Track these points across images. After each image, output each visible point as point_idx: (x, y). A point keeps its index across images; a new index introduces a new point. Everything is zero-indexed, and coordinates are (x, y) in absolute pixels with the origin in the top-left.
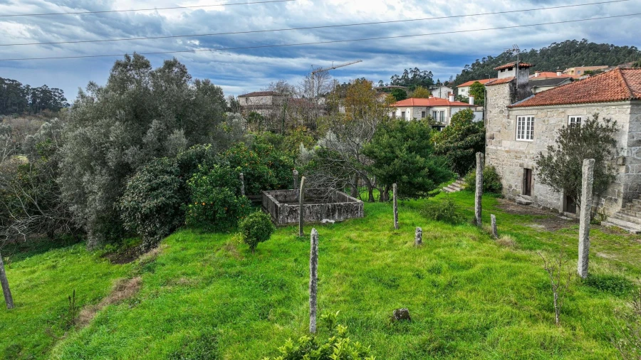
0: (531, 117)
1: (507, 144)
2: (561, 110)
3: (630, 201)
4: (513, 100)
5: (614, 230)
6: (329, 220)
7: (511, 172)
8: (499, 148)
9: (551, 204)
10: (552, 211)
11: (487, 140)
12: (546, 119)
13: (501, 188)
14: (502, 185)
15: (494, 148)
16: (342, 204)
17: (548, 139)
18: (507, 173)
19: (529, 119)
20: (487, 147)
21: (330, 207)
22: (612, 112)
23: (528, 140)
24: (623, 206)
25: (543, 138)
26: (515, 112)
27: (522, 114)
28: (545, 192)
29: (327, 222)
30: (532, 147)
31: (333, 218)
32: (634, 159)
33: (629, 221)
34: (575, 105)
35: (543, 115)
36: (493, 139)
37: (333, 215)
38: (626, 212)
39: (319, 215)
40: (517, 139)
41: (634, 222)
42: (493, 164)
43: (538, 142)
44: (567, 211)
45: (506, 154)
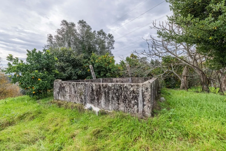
6: (93, 106)
16: (110, 84)
21: (94, 88)
29: (91, 109)
31: (99, 104)
37: (98, 100)
39: (83, 97)
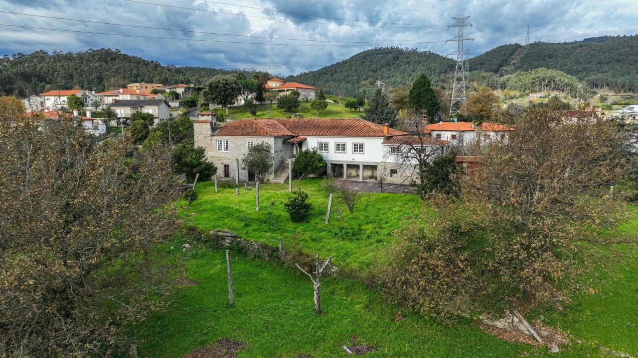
0: (226, 140)
1: (211, 153)
2: (243, 138)
3: (276, 173)
4: (213, 132)
5: (276, 184)
9: (242, 179)
10: (243, 182)
12: (235, 142)
17: (237, 151)
19: (224, 141)
22: (267, 140)
23: (225, 151)
24: (275, 175)
25: (234, 150)
26: (215, 138)
27: (220, 139)
30: (228, 155)
32: (276, 157)
34: (250, 136)
35: (233, 140)
38: (276, 177)
40: (218, 151)
41: (280, 180)
43: (231, 152)
44: (250, 181)
45: (211, 159)
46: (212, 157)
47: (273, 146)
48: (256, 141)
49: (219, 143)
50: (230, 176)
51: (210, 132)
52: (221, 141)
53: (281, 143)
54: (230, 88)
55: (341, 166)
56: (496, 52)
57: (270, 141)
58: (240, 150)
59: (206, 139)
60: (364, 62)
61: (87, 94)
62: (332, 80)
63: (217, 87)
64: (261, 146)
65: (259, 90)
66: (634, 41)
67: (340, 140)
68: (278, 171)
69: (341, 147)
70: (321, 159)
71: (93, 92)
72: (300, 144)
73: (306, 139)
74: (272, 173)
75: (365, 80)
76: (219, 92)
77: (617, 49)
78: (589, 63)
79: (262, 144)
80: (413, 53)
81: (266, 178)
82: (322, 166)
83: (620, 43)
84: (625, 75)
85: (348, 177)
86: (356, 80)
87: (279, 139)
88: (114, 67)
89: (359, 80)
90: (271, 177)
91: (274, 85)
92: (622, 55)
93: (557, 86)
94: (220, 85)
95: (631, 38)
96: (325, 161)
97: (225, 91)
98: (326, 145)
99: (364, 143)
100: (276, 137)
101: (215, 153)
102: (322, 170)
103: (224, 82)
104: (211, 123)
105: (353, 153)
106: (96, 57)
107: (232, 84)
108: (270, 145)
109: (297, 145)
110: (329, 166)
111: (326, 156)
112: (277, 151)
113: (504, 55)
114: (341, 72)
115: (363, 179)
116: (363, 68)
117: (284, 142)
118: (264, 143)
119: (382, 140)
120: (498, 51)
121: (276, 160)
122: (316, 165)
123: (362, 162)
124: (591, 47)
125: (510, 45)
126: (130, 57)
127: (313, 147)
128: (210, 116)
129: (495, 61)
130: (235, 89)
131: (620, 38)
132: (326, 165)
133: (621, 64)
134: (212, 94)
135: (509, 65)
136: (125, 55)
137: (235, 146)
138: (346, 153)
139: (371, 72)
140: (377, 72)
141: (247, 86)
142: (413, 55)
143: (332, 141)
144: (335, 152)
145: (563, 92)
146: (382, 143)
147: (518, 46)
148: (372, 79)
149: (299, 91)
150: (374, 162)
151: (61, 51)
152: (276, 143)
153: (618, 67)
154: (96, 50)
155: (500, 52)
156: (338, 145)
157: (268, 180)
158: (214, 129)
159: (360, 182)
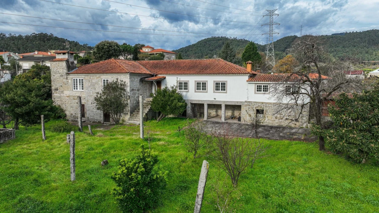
0: (81, 79)
1: (67, 93)
2: (98, 76)
3: (132, 113)
4: (69, 70)
5: (131, 125)
7: (71, 107)
8: (62, 95)
9: (97, 120)
10: (98, 123)
11: (53, 91)
12: (90, 80)
13: (66, 116)
14: (66, 114)
15: (58, 95)
17: (92, 89)
18: (69, 107)
19: (80, 80)
20: (53, 95)
22: (122, 78)
23: (80, 90)
24: (130, 116)
25: (89, 89)
26: (71, 77)
27: (76, 77)
28: (93, 115)
30: (84, 93)
32: (132, 96)
33: (134, 121)
34: (105, 74)
35: (88, 78)
36: (57, 90)
38: (132, 117)
40: (73, 90)
41: (136, 121)
42: (59, 104)
43: (87, 91)
44: (105, 122)
45: (67, 98)
46: (68, 97)
47: (129, 84)
48: (111, 78)
49: (74, 82)
50: (85, 116)
51: (65, 71)
52: (77, 80)
53: (139, 81)
54: (113, 50)
55: (201, 106)
56: (283, 40)
57: (125, 79)
58: (95, 89)
59: (62, 78)
60: (205, 45)
61: (12, 55)
62: (186, 55)
63: (103, 48)
64: (115, 83)
65: (136, 53)
66: (363, 35)
67: (201, 78)
68: (134, 111)
69: (201, 86)
70: (180, 98)
71: (17, 54)
72: (159, 83)
73: (165, 78)
74: (127, 113)
75: (206, 55)
76: (104, 52)
77: (353, 39)
78: (337, 47)
79: (117, 82)
80: (234, 40)
81: (121, 118)
82: (181, 106)
83: (355, 36)
84: (359, 54)
85: (209, 117)
86: (201, 56)
87: (135, 77)
88: (49, 44)
89: (202, 55)
90: (127, 118)
91: (147, 50)
92: (356, 43)
93: (321, 60)
94: (105, 47)
95: (361, 33)
96: (185, 100)
97: (109, 51)
98: (186, 84)
99: (227, 81)
100: (132, 74)
101: (71, 92)
102: (182, 110)
103: (109, 45)
104: (67, 61)
105: (214, 92)
106: (37, 38)
107: (114, 46)
108: (125, 82)
109: (156, 84)
110: (189, 105)
111: (186, 95)
112: (133, 90)
113: (288, 42)
114: (191, 51)
115: (225, 120)
116: (205, 49)
117: (142, 81)
118: (119, 81)
119: (246, 78)
120: (284, 40)
121: (132, 99)
122: (175, 105)
123: (224, 102)
124: (338, 38)
125: (291, 36)
126: (59, 39)
127: (172, 86)
128: (67, 55)
129: (283, 46)
130: (117, 50)
131: (354, 33)
132: (186, 105)
133: (356, 47)
134: (99, 54)
135: (290, 48)
136: (56, 37)
137: (90, 84)
138: (207, 92)
139: (210, 51)
140: (213, 51)
141: (127, 50)
142: (234, 41)
143: (192, 80)
144: (195, 92)
145: (325, 63)
146: (247, 81)
147: (295, 37)
148: (210, 55)
149: (164, 54)
150: (237, 102)
151: (15, 34)
152: (131, 81)
153: (355, 49)
154: (37, 34)
155: (285, 40)
156: (198, 84)
157: (123, 121)
158: (70, 67)
159: (222, 123)
